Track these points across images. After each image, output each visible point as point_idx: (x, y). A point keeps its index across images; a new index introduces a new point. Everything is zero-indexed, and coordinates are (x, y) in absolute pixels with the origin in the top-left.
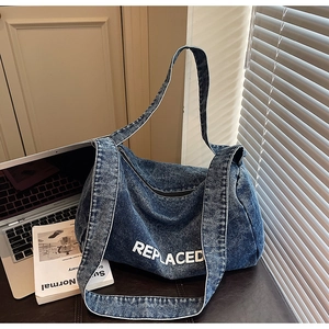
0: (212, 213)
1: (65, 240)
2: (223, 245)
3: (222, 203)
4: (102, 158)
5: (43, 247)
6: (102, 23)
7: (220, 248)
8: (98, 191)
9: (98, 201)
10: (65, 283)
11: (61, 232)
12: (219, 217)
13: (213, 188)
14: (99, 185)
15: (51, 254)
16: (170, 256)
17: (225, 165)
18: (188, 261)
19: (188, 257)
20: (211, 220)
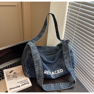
0: (66, 58)
1: (15, 73)
2: (71, 65)
3: (69, 55)
4: (33, 49)
5: (8, 76)
6: (16, 5)
7: (71, 66)
8: (35, 59)
9: (36, 61)
10: (17, 87)
11: (13, 71)
12: (69, 58)
13: (65, 51)
14: (35, 57)
15: (11, 78)
16: (53, 72)
17: (67, 45)
18: (58, 73)
19: (58, 72)
20: (67, 60)
